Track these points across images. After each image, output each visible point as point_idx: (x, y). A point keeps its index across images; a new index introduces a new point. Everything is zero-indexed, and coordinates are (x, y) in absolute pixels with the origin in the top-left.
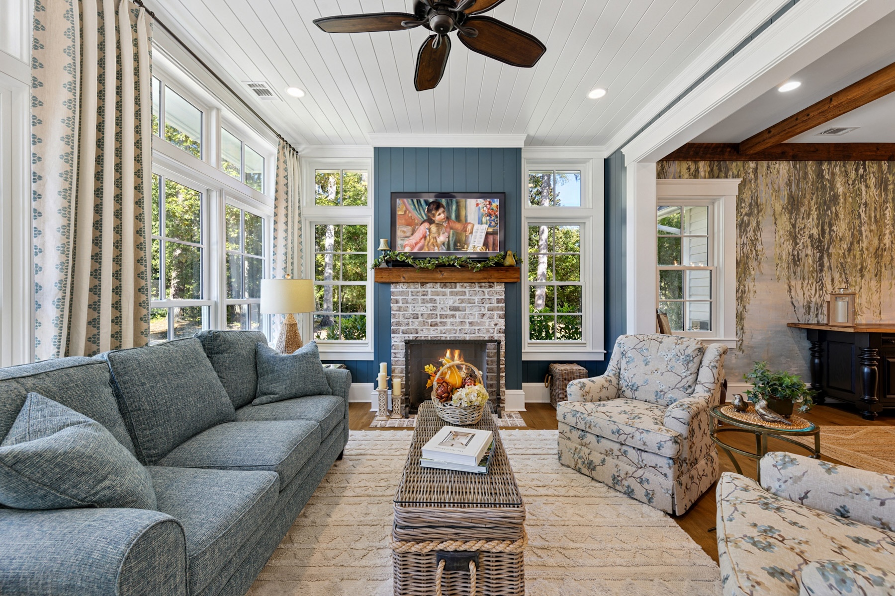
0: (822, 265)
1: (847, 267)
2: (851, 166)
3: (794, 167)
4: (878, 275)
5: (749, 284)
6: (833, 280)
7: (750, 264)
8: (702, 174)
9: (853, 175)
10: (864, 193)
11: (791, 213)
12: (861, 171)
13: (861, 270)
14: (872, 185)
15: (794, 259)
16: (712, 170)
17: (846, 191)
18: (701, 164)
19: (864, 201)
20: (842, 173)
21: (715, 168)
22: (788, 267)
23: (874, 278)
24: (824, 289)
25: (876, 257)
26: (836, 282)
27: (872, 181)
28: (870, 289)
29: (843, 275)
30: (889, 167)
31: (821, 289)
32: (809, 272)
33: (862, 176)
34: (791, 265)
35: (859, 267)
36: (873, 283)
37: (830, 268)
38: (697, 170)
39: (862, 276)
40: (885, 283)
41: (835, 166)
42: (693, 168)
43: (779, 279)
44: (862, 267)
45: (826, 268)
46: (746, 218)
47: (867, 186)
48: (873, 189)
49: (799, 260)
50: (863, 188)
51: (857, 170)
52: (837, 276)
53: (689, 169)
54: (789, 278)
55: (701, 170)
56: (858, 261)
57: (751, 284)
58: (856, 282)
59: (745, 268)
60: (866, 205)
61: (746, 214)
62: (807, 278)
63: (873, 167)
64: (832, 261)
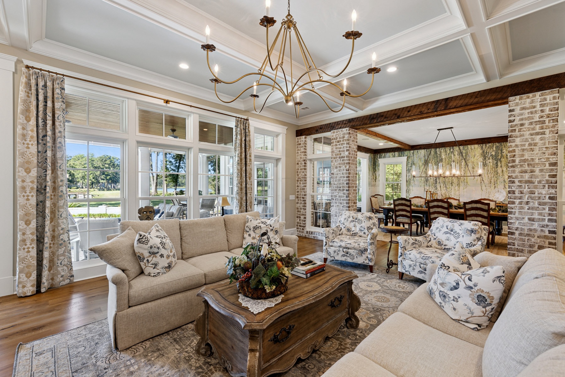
0: (436, 182)
1: (446, 182)
2: (448, 149)
3: (426, 151)
4: (458, 185)
6: (440, 187)
7: (411, 182)
8: (396, 156)
9: (448, 152)
10: (453, 157)
11: (425, 165)
12: (452, 150)
13: (451, 183)
14: (456, 154)
15: (426, 180)
16: (399, 154)
17: (446, 157)
18: (396, 153)
19: (453, 160)
20: (444, 151)
21: (400, 154)
22: (424, 183)
24: (438, 189)
26: (442, 187)
27: (456, 153)
29: (445, 185)
30: (463, 148)
31: (436, 189)
32: (432, 184)
33: (452, 152)
34: (425, 182)
35: (451, 182)
38: (395, 155)
39: (452, 185)
41: (442, 149)
42: (393, 154)
43: (421, 186)
44: (452, 182)
45: (438, 183)
46: (410, 168)
47: (454, 155)
48: (456, 156)
49: (428, 180)
50: (453, 156)
51: (450, 150)
52: (442, 185)
53: (392, 154)
54: (424, 186)
55: (396, 154)
57: (412, 188)
58: (449, 187)
59: (409, 183)
61: (410, 167)
62: (431, 186)
63: (456, 148)
64: (440, 180)
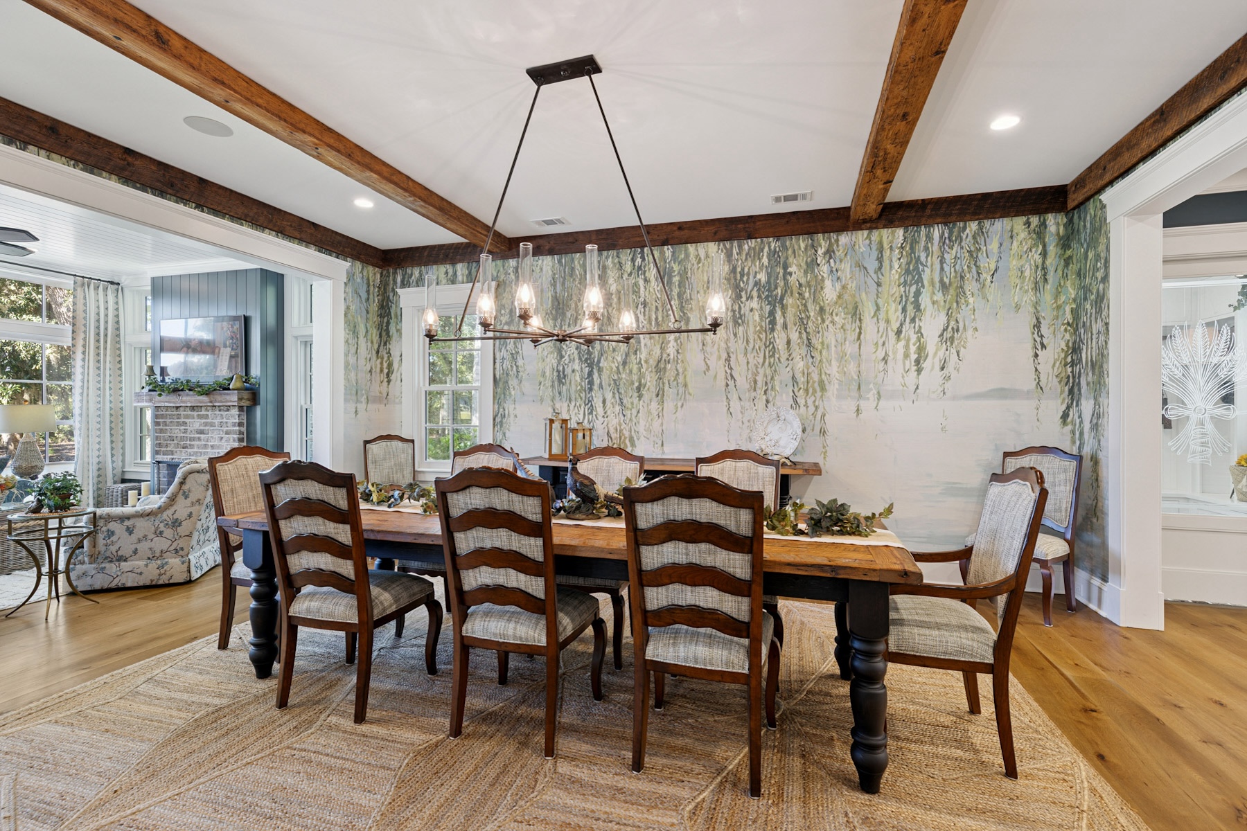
0: (591, 383)
1: (622, 385)
2: (626, 255)
3: (560, 262)
4: (660, 395)
5: (509, 406)
6: (604, 402)
7: (510, 382)
8: (460, 278)
9: (628, 267)
10: (642, 289)
11: (555, 319)
12: (637, 261)
13: (639, 389)
14: (652, 279)
15: (559, 376)
16: (470, 273)
17: (620, 288)
18: (459, 266)
19: (642, 299)
20: (614, 264)
21: (474, 271)
22: (553, 386)
23: (655, 399)
24: (594, 413)
25: (657, 372)
26: (608, 404)
27: (652, 273)
28: (649, 412)
29: (617, 395)
30: (673, 253)
31: (591, 413)
32: (576, 391)
33: (639, 268)
34: (556, 383)
35: (636, 384)
36: (654, 405)
37: (601, 386)
38: (455, 274)
39: (640, 397)
40: (669, 405)
41: (607, 258)
42: (451, 271)
43: (542, 400)
44: (640, 384)
45: (596, 387)
47: (646, 280)
48: (653, 283)
49: (564, 377)
50: (641, 282)
51: (633, 260)
52: (609, 396)
53: (447, 273)
54: (553, 399)
55: (459, 273)
56: (635, 378)
57: (512, 407)
58: (632, 403)
59: (504, 389)
60: (645, 304)
62: (573, 398)
64: (603, 377)
